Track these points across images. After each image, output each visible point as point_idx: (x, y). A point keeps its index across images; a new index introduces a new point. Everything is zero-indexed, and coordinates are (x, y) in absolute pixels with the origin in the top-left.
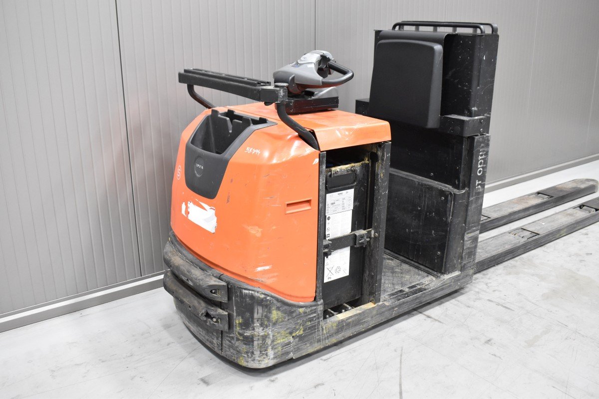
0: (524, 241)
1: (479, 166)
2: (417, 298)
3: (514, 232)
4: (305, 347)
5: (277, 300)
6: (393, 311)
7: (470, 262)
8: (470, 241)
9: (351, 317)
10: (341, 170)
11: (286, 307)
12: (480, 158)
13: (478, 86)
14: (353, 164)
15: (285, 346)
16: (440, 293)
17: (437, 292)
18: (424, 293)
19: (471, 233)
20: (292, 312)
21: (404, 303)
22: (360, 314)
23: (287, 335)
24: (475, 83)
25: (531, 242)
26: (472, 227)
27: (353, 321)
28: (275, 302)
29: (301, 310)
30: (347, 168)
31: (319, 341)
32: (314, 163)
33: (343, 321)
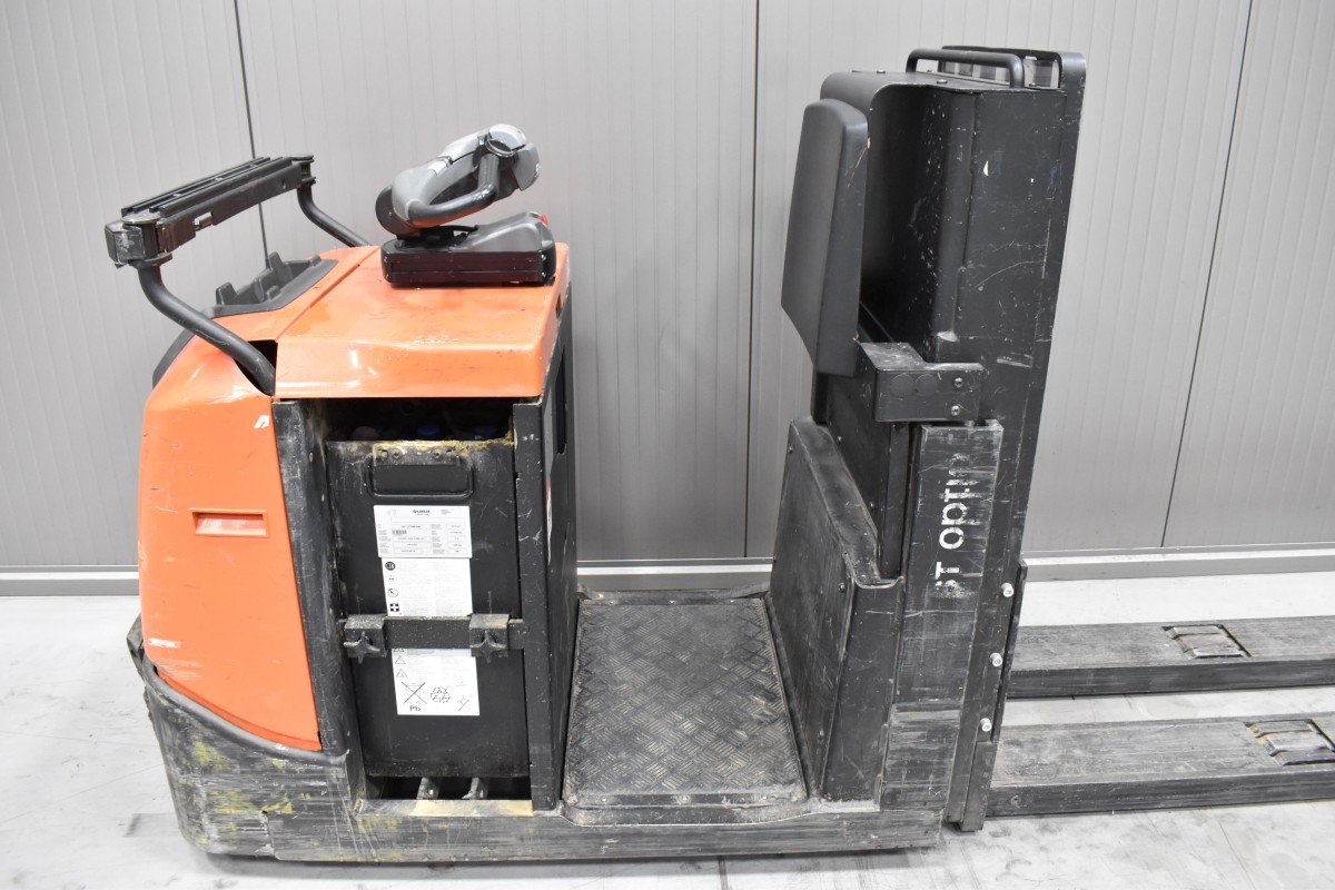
0: (1261, 770)
1: (946, 521)
2: (690, 835)
3: (1261, 728)
4: (307, 845)
5: (203, 721)
6: (602, 844)
7: (921, 789)
8: (919, 733)
9: (446, 819)
10: (412, 452)
11: (227, 744)
12: (949, 495)
13: (964, 263)
14: (453, 443)
15: (245, 825)
16: (788, 843)
17: (778, 837)
18: (723, 830)
19: (919, 709)
20: (253, 760)
21: (639, 834)
22: (475, 820)
23: (246, 804)
24: (950, 251)
25: (1289, 778)
26: (923, 695)
27: (456, 831)
28: (196, 724)
29: (280, 763)
30: (433, 449)
31: (347, 843)
32: (258, 425)
33: (417, 821)
